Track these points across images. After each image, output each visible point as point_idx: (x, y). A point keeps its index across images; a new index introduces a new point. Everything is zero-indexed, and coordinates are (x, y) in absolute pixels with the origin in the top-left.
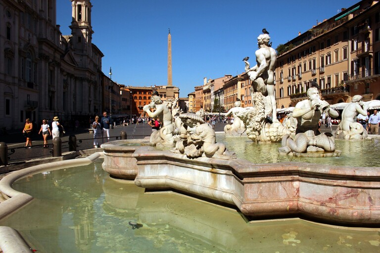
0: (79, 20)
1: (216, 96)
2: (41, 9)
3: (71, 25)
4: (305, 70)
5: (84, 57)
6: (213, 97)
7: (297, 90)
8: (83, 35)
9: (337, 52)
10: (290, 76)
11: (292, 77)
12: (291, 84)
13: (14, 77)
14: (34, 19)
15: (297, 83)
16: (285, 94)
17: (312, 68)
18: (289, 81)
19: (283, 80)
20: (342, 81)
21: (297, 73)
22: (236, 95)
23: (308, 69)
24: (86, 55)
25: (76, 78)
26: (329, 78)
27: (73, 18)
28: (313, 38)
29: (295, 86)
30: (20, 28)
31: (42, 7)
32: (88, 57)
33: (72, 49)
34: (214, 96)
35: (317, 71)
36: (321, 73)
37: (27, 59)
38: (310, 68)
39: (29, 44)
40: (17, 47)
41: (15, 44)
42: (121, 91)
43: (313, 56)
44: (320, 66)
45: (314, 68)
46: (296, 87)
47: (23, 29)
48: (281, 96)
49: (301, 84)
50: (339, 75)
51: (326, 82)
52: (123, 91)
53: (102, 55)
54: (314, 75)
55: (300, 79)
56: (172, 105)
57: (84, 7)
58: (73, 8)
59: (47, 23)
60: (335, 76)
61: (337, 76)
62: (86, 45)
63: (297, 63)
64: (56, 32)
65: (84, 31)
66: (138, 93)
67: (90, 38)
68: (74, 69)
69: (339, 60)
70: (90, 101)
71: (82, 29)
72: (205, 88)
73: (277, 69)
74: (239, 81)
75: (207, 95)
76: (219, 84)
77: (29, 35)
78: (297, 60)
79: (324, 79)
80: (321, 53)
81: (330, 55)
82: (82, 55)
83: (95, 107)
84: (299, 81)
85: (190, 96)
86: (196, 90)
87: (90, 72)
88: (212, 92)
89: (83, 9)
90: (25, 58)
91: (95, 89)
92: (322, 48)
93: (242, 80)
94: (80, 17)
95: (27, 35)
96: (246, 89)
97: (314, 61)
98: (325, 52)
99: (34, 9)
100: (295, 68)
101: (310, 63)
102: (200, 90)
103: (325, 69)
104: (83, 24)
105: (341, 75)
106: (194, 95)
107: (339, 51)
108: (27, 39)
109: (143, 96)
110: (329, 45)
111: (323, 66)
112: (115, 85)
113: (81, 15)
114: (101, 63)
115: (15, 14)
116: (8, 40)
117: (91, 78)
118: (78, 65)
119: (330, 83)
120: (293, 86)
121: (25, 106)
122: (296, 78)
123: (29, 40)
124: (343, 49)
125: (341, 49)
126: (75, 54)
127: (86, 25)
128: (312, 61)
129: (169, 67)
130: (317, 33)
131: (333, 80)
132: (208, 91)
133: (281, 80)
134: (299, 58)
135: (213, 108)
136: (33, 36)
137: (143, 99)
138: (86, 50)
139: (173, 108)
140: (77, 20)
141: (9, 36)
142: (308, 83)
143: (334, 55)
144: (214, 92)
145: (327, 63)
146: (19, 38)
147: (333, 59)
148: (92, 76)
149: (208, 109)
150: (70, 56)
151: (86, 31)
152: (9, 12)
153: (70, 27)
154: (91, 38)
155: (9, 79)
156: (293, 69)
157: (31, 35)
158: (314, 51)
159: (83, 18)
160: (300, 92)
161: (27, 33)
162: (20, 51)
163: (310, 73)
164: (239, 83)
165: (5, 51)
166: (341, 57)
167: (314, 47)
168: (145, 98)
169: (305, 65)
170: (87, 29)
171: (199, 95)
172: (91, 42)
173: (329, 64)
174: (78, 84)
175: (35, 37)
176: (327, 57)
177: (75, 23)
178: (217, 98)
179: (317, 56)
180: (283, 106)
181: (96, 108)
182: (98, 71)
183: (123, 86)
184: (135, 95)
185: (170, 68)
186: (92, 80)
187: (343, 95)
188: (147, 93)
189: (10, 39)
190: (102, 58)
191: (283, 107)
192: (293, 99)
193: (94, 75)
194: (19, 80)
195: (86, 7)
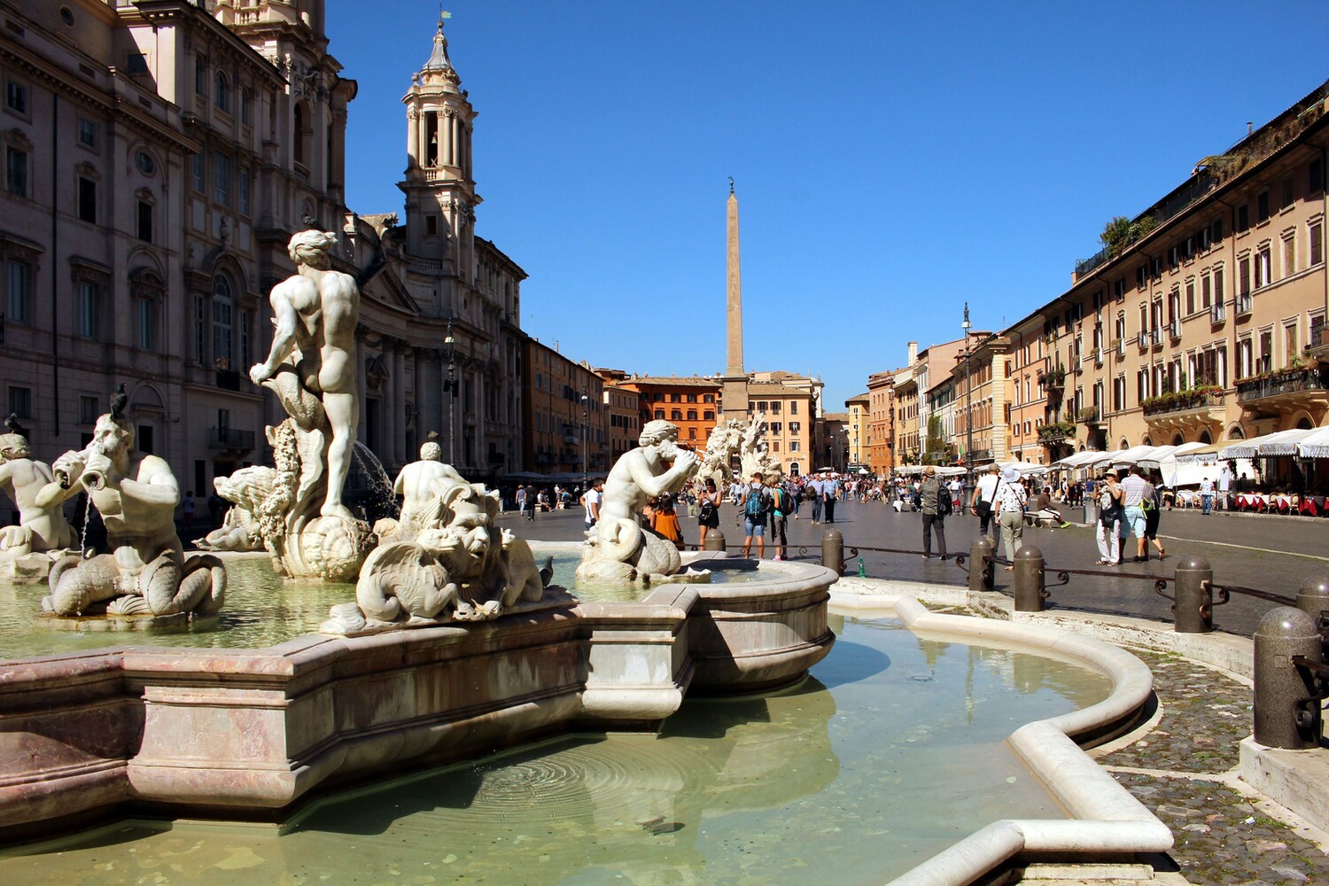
0: (429, 164)
1: (933, 408)
2: (268, 137)
3: (403, 178)
4: (1191, 309)
5: (444, 283)
6: (925, 410)
7: (1169, 385)
8: (441, 212)
9: (1289, 239)
10: (1144, 331)
11: (1152, 336)
12: (1148, 361)
13: (166, 358)
14: (243, 171)
15: (1166, 356)
16: (1131, 400)
17: (1213, 301)
18: (1143, 351)
19: (1124, 349)
20: (1307, 347)
21: (1166, 322)
22: (988, 404)
23: (1198, 305)
24: (449, 277)
25: (419, 354)
26: (1266, 338)
27: (410, 158)
28: (1214, 189)
29: (1161, 367)
30: (187, 201)
31: (273, 133)
32: (459, 281)
33: (397, 258)
34: (929, 405)
35: (1227, 314)
36: (1242, 319)
37: (217, 297)
38: (1206, 303)
39: (221, 249)
40: (175, 264)
41: (167, 252)
42: (606, 395)
43: (1215, 257)
44: (1238, 293)
45: (1219, 303)
46: (1163, 372)
47: (198, 207)
48: (1117, 406)
49: (1179, 362)
50: (1298, 323)
51: (1257, 353)
52: (612, 390)
53: (520, 275)
54: (1217, 327)
55: (1175, 342)
56: (741, 440)
57: (447, 120)
58: (412, 124)
59: (288, 180)
60: (1283, 328)
61: (1291, 328)
62: (450, 244)
63: (1165, 284)
64: (326, 206)
65: (445, 198)
66: (668, 398)
67: (469, 219)
68: (408, 321)
69: (1297, 270)
70: (472, 428)
71: (440, 190)
72: (900, 380)
73: (1105, 308)
74: (999, 352)
75: (907, 403)
76: (942, 365)
77: (223, 223)
78: (1165, 275)
79: (1249, 343)
80: (1241, 245)
81: (1267, 253)
82: (439, 278)
83: (492, 447)
84: (1173, 351)
85: (852, 407)
86: (872, 387)
87: (467, 331)
88: (922, 392)
89: (443, 124)
90: (208, 295)
91: (492, 387)
92: (1244, 227)
93: (1008, 349)
94: (432, 151)
95: (216, 224)
96: (1017, 381)
97: (1219, 275)
98: (1251, 241)
99: (241, 139)
100: (1160, 303)
101: (1206, 281)
102: (884, 385)
103: (1252, 305)
104: (442, 175)
105: (1304, 322)
106: (866, 404)
107: (1296, 235)
108: (217, 236)
109: (684, 407)
110: (1262, 212)
111: (1245, 294)
112: (578, 372)
113: (436, 145)
114: (517, 301)
115: (168, 161)
116: (144, 243)
117: (473, 350)
118: (419, 310)
119: (1269, 356)
120: (1154, 370)
121: (211, 447)
122: (1164, 337)
123: (223, 238)
124: (1308, 229)
125: (1303, 229)
126: (409, 272)
127: (452, 177)
128: (1212, 276)
129: (731, 309)
130: (1225, 172)
131: (1279, 346)
132: (910, 389)
133: (1118, 349)
134: (1172, 265)
135: (924, 450)
136: (236, 226)
137: (685, 417)
138: (453, 261)
139: (743, 449)
140: (422, 163)
141: (145, 230)
142: (1200, 355)
143: (1279, 249)
144: (928, 393)
145: (1258, 282)
146: (186, 232)
147: (1278, 265)
148: (477, 345)
149: (909, 453)
150: (390, 281)
151: (453, 197)
152: (147, 158)
153: (401, 186)
154: (472, 219)
155: (150, 364)
156: (1153, 306)
157: (229, 222)
158: (1218, 240)
159: (443, 156)
160: (1178, 389)
161: (216, 216)
162: (188, 275)
163: (1205, 322)
164: (998, 361)
165: (131, 276)
166: (1302, 256)
167: (1218, 224)
168: (692, 415)
169: (1190, 290)
170: (454, 188)
171: (881, 401)
172: (471, 230)
173: (1264, 283)
174: (425, 371)
175: (244, 227)
176: (1257, 257)
177: (416, 172)
178: (936, 414)
179: (1225, 255)
180: (1125, 442)
181: (499, 450)
182: (502, 329)
183: (620, 376)
184: (657, 405)
185: (735, 314)
186: (476, 356)
187: (1306, 400)
188: (700, 398)
189: (149, 240)
190: (522, 283)
191: (1125, 445)
192: (1153, 417)
193: (486, 341)
194: (188, 365)
195: (451, 117)
